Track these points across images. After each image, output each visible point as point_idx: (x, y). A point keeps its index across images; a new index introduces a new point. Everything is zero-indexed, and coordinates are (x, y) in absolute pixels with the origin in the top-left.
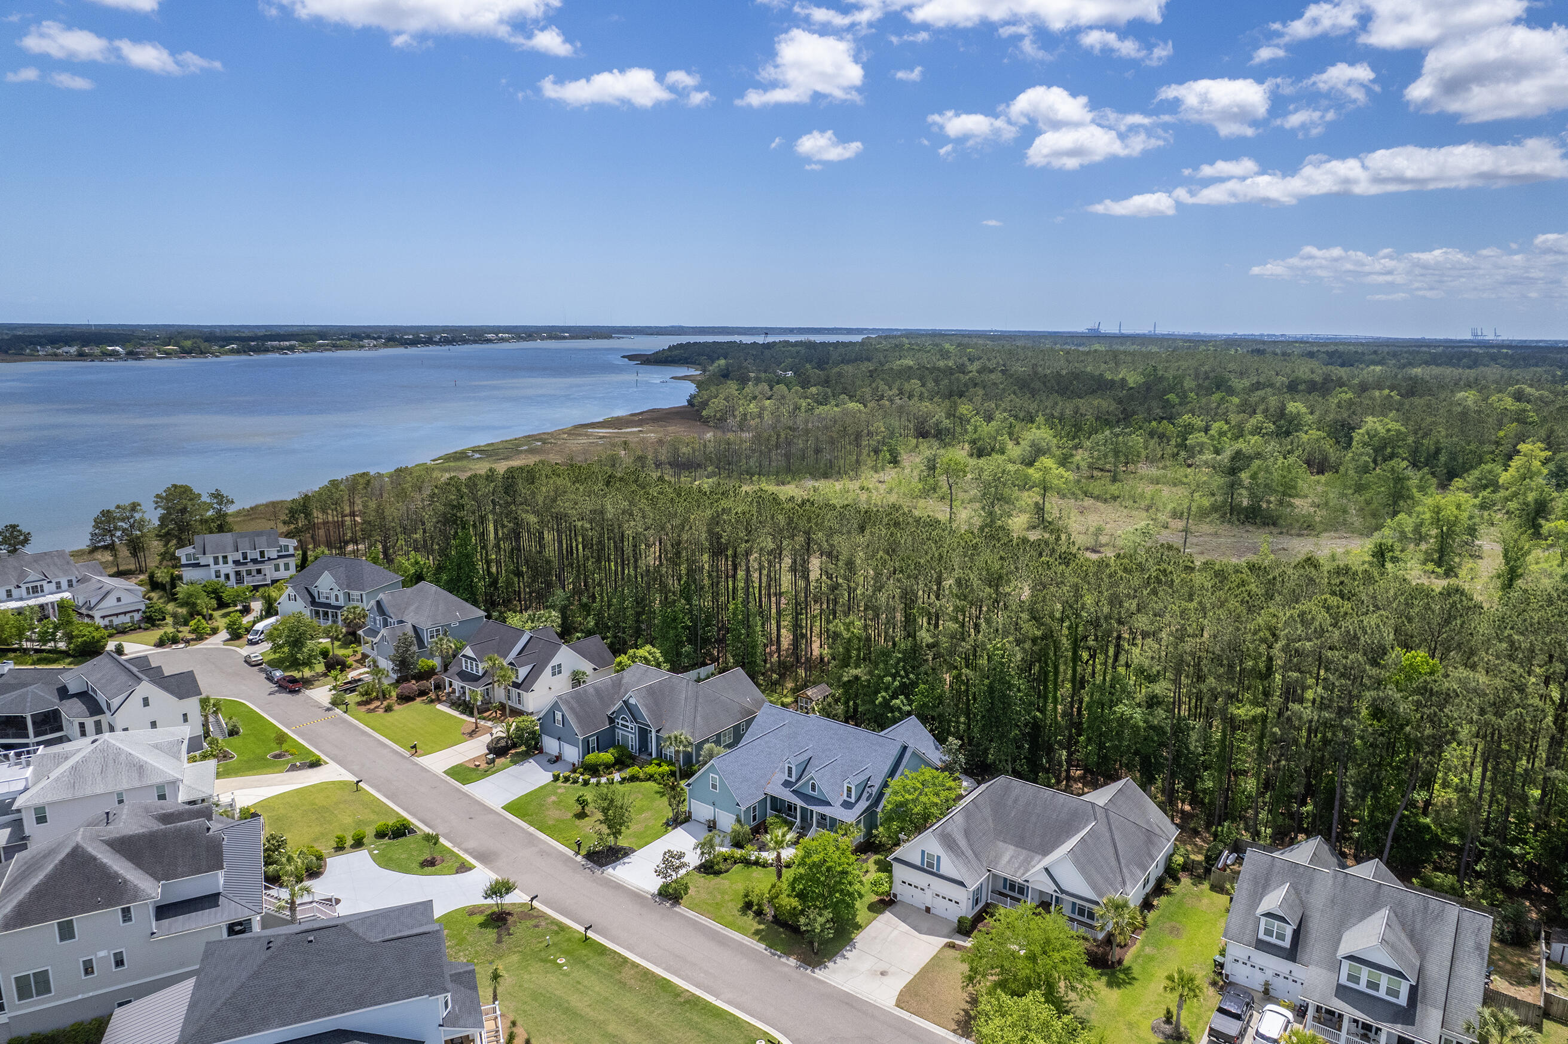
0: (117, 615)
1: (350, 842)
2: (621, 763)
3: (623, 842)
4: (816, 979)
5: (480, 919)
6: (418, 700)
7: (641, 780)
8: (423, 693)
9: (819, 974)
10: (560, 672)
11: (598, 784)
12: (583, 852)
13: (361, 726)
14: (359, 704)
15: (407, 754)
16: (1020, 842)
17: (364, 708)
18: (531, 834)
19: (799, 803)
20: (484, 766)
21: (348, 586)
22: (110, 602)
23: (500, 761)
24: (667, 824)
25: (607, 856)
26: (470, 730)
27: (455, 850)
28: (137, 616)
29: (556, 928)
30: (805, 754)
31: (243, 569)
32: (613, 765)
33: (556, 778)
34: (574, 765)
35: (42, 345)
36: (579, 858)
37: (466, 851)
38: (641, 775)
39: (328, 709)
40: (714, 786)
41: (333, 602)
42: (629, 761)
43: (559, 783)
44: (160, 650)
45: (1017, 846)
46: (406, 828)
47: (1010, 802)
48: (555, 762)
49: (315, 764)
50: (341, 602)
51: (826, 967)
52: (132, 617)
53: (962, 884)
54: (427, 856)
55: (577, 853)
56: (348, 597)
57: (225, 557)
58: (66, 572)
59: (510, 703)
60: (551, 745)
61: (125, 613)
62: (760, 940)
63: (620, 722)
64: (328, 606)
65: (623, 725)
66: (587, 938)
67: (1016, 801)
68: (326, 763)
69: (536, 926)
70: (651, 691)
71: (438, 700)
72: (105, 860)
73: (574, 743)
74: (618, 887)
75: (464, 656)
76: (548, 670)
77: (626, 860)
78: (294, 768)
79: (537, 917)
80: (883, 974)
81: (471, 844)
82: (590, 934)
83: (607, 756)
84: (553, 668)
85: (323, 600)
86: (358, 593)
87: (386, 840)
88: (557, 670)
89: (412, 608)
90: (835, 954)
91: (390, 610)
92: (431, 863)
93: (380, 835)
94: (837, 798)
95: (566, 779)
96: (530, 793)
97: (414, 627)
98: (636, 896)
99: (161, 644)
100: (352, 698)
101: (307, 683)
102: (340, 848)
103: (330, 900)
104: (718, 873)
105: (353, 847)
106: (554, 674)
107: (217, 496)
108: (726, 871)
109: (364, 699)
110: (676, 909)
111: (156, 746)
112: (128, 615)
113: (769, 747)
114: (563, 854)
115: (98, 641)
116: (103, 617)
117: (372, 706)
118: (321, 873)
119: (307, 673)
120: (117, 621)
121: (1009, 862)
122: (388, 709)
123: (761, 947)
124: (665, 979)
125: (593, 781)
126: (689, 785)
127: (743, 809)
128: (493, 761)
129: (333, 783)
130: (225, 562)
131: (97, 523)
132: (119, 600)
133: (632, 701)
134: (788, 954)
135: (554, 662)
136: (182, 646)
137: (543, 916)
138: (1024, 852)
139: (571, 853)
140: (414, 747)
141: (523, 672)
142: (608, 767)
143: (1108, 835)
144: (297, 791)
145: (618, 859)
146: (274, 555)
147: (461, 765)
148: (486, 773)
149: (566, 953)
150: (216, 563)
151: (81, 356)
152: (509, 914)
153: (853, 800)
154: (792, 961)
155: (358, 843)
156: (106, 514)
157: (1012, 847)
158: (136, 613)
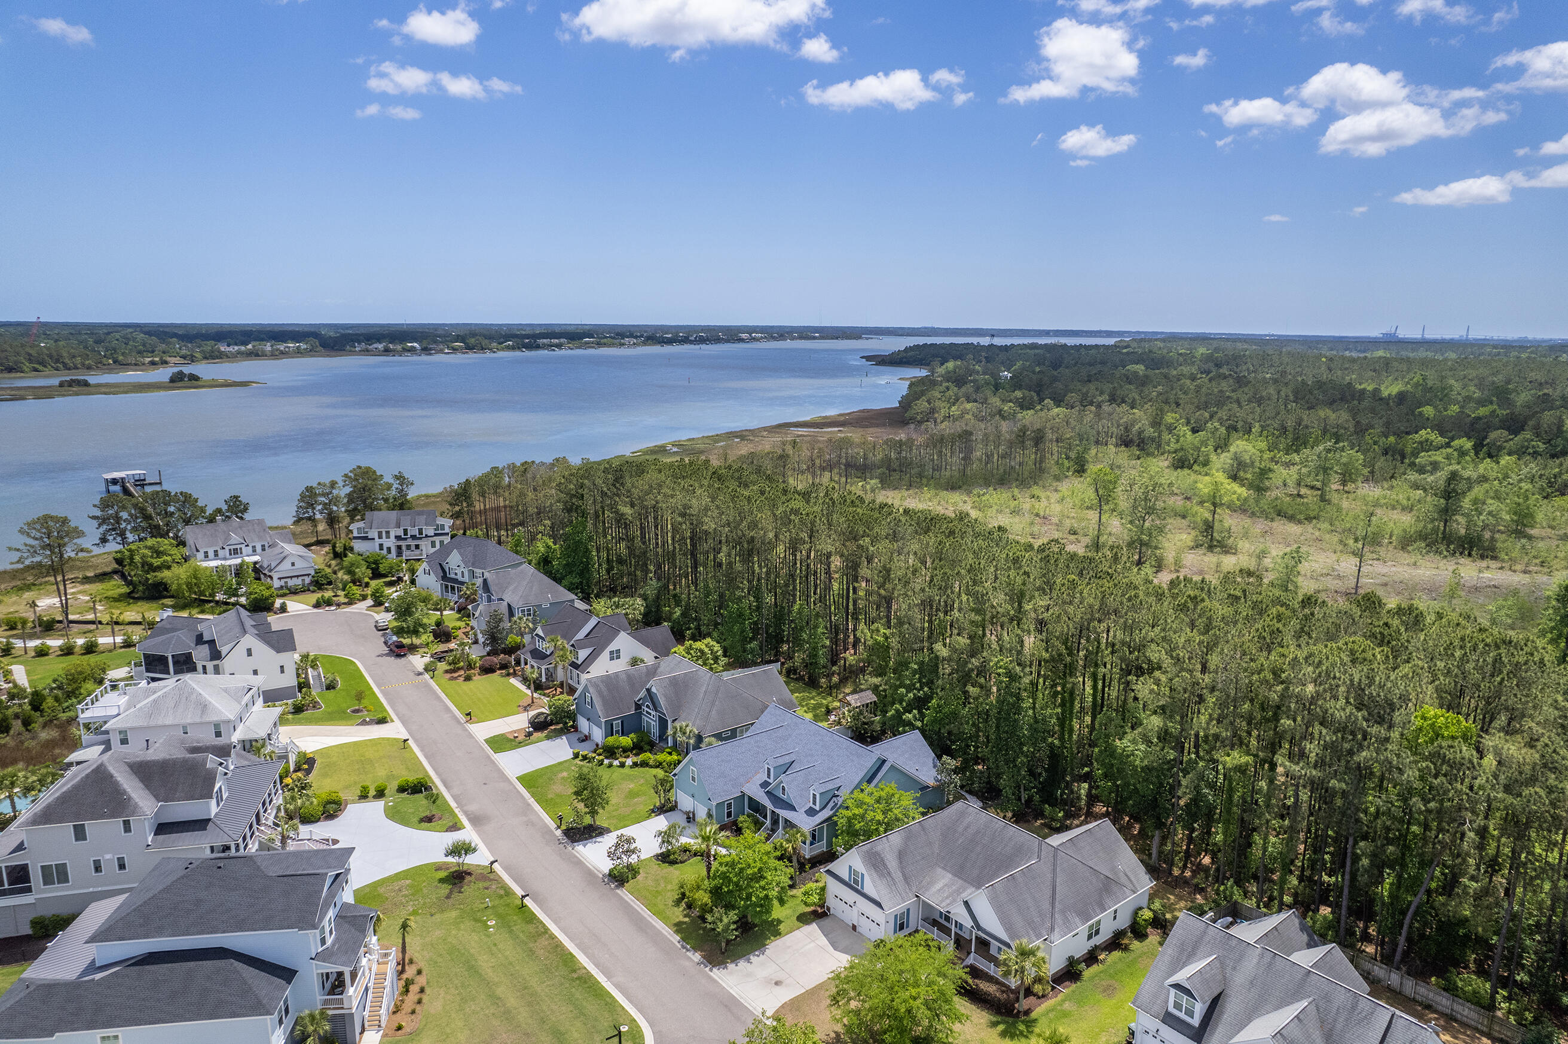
0: (291, 577)
1: (372, 793)
2: (638, 748)
3: (601, 821)
4: (710, 977)
5: (443, 874)
6: (498, 672)
7: (652, 767)
8: (504, 666)
9: (717, 974)
10: (618, 657)
11: (610, 766)
12: (564, 827)
13: (439, 691)
14: (447, 672)
15: (462, 718)
16: (960, 872)
17: (449, 675)
18: (529, 805)
19: (769, 806)
20: (521, 737)
21: (473, 565)
22: (286, 566)
23: (537, 735)
24: (653, 811)
25: (583, 833)
26: (526, 704)
27: (457, 811)
28: (307, 580)
29: (502, 892)
30: (787, 757)
31: (403, 544)
32: (631, 750)
33: (576, 756)
34: (597, 745)
35: (359, 343)
36: (559, 833)
37: (466, 813)
38: (651, 762)
39: (420, 674)
40: (693, 779)
41: (460, 579)
42: (647, 747)
43: (577, 761)
44: (316, 610)
45: (955, 875)
46: (422, 786)
47: (960, 829)
48: (583, 741)
49: (382, 721)
50: (466, 579)
51: (726, 967)
52: (303, 580)
53: (879, 905)
54: (428, 813)
55: (559, 827)
56: (473, 574)
57: (388, 533)
58: (260, 538)
59: (570, 681)
60: (583, 724)
61: (298, 576)
62: (677, 932)
63: (645, 709)
64: (456, 581)
65: (646, 712)
66: (523, 906)
67: (968, 827)
68: (392, 721)
69: (487, 888)
70: (674, 682)
71: (515, 674)
72: (119, 779)
73: (599, 726)
74: (579, 863)
75: (537, 635)
76: (606, 654)
77: (599, 839)
78: (364, 723)
79: (491, 880)
80: (777, 983)
81: (473, 808)
82: (528, 901)
83: (626, 741)
84: (611, 653)
85: (453, 576)
86: (481, 571)
87: (405, 795)
88: (615, 655)
89: (511, 588)
90: (740, 958)
91: (492, 588)
92: (429, 819)
93: (402, 789)
94: (803, 805)
95: (585, 758)
96: (547, 768)
97: (509, 605)
98: (589, 874)
99: (317, 605)
100: (442, 666)
101: (411, 650)
102: (364, 796)
103: (328, 840)
104: (673, 863)
105: (375, 797)
106: (612, 659)
107: (400, 478)
108: (682, 862)
109: (452, 667)
110: (618, 891)
111: (226, 690)
112: (300, 579)
113: (758, 747)
114: (546, 826)
115: (267, 599)
116: (280, 579)
117: (456, 675)
118: (337, 816)
119: (416, 641)
120: (291, 583)
121: (939, 890)
122: (468, 678)
123: (676, 938)
124: (571, 954)
125: (606, 762)
126: (675, 775)
127: (715, 804)
128: (529, 734)
129: (388, 739)
130: (388, 537)
131: (303, 497)
132: (293, 564)
133: (654, 690)
134: (695, 949)
135: (613, 647)
136: (333, 608)
137: (498, 880)
138: (960, 882)
139: (552, 825)
140: (469, 714)
141: (583, 654)
142: (625, 750)
143: (1049, 876)
144: (355, 743)
145: (591, 837)
146: (431, 532)
147: (502, 735)
148: (520, 744)
149: (499, 916)
150: (380, 537)
151: (387, 351)
152: (470, 874)
153: (817, 808)
154: (697, 957)
155: (380, 794)
156: (309, 489)
157: (950, 876)
158: (306, 578)
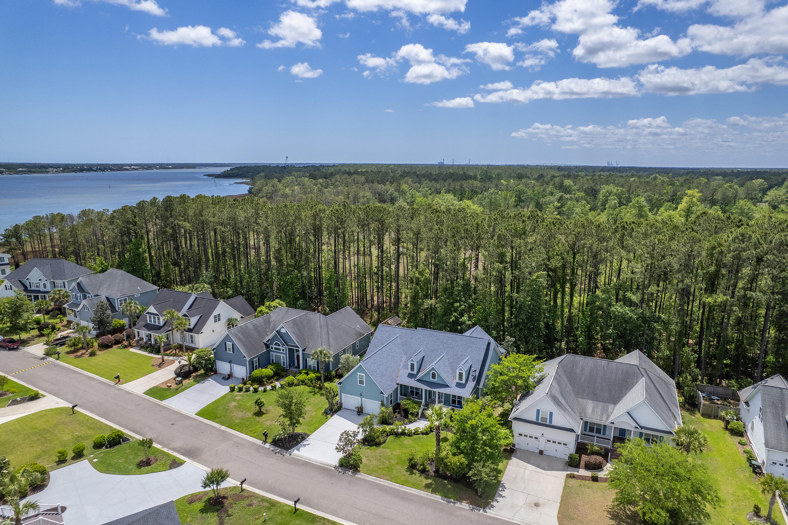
1: (71, 454)
2: (279, 374)
3: (299, 430)
4: (490, 518)
5: (199, 505)
6: (115, 347)
7: (296, 385)
8: (117, 342)
9: (490, 512)
10: (219, 320)
11: (265, 391)
12: (270, 440)
13: (72, 367)
14: (68, 353)
15: (112, 383)
16: (595, 397)
17: (72, 356)
18: (224, 431)
19: (424, 387)
20: (174, 386)
21: (53, 278)
23: (186, 382)
24: (326, 413)
25: (290, 442)
26: (158, 363)
27: (165, 450)
29: (267, 504)
30: (420, 354)
32: (273, 377)
33: (232, 389)
34: (243, 379)
36: (267, 445)
37: (174, 450)
38: (296, 382)
39: (43, 359)
40: (361, 382)
41: (42, 289)
42: (283, 373)
43: (235, 393)
46: (121, 437)
47: (579, 371)
48: (228, 378)
49: (35, 397)
50: (48, 288)
51: (493, 506)
53: (572, 430)
54: (143, 458)
55: (265, 442)
56: (54, 285)
59: (185, 344)
60: (223, 367)
62: (434, 491)
63: (274, 346)
64: (39, 292)
65: (275, 349)
66: (296, 510)
67: (582, 370)
68: (44, 396)
69: (250, 505)
70: (295, 323)
71: (130, 346)
73: (243, 364)
74: (306, 464)
75: (148, 313)
76: (212, 318)
77: (305, 443)
78: (15, 402)
79: (248, 497)
80: (537, 505)
81: (178, 444)
83: (268, 371)
84: (215, 317)
85: (33, 288)
86: (62, 281)
87: (104, 449)
88: (218, 318)
89: (105, 286)
90: (495, 496)
91: (88, 288)
92: (146, 463)
93: (98, 446)
94: (453, 381)
95: (240, 390)
96: (215, 402)
97: (107, 298)
98: (322, 469)
100: (63, 350)
101: (24, 343)
102: (62, 461)
103: (56, 509)
104: (378, 444)
105: (74, 458)
106: (215, 321)
108: (384, 442)
109: (72, 349)
110: (358, 476)
113: (392, 352)
114: (254, 444)
117: (79, 354)
118: (45, 486)
119: (24, 336)
121: (593, 411)
122: (93, 354)
123: (437, 498)
125: (261, 389)
126: (340, 383)
127: (386, 396)
128: (181, 382)
129: (52, 410)
133: (283, 331)
134: (460, 500)
135: (215, 313)
137: (253, 495)
138: (601, 403)
139: (260, 442)
140: (118, 377)
141: (194, 320)
142: (269, 378)
143: (652, 385)
145: (298, 443)
147: (156, 387)
148: (177, 391)
152: (224, 497)
153: (463, 382)
154: (465, 505)
155: (79, 455)
157: (590, 401)
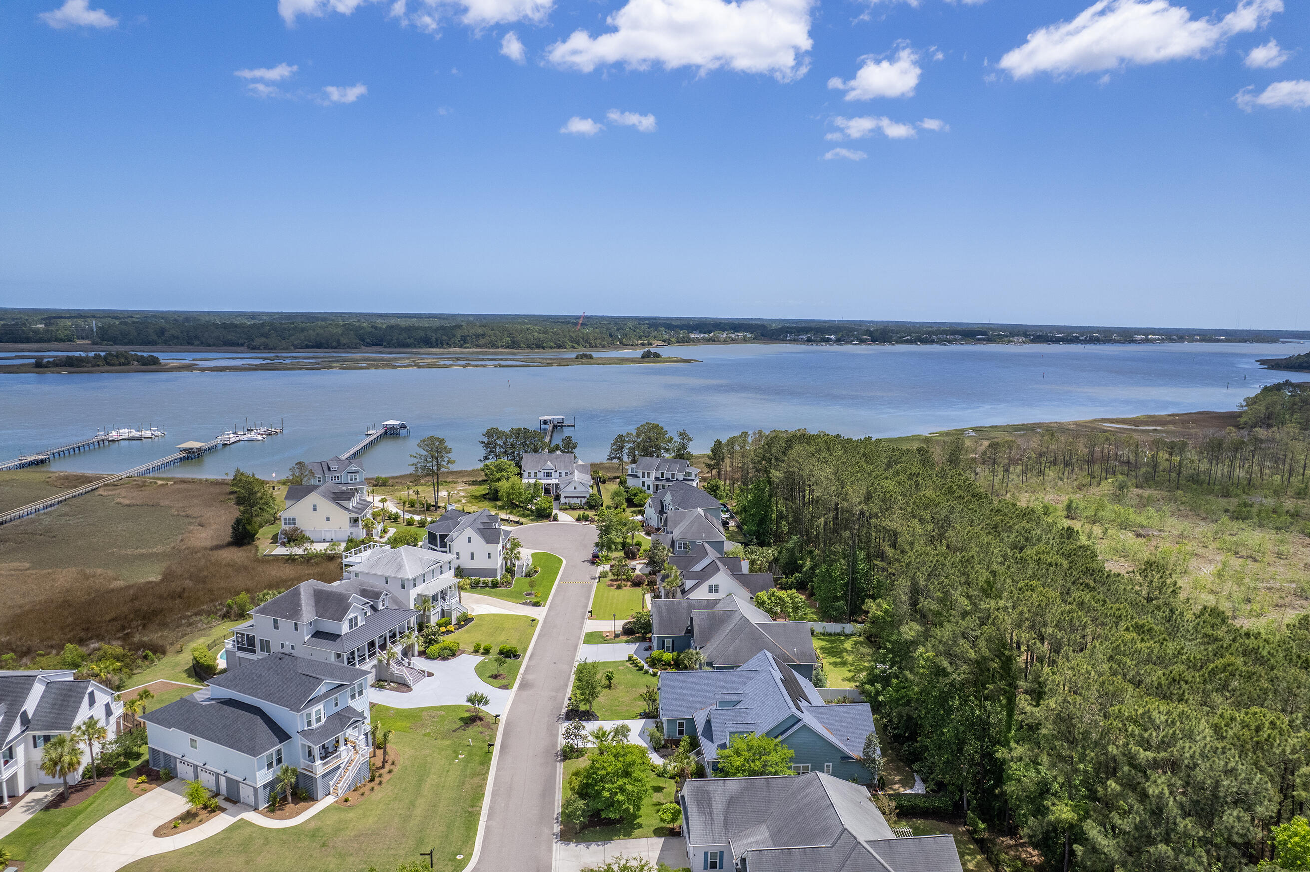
0: (573, 497)
1: (482, 651)
3: (598, 711)
4: (550, 846)
8: (650, 584)
9: (558, 846)
10: (716, 592)
11: (647, 673)
12: (571, 708)
13: (593, 592)
14: (610, 580)
15: (588, 615)
16: (775, 834)
17: (609, 583)
18: (567, 685)
19: (700, 731)
20: (610, 637)
22: (570, 488)
23: (620, 638)
24: (639, 714)
25: (578, 716)
27: (520, 676)
28: (584, 501)
31: (660, 483)
33: (631, 659)
34: (650, 655)
36: (564, 710)
37: (523, 680)
39: (593, 578)
44: (576, 523)
46: (512, 653)
48: (646, 649)
49: (539, 605)
51: (567, 844)
52: (581, 500)
54: (496, 672)
55: (568, 706)
57: (649, 474)
58: (566, 467)
61: (578, 497)
66: (489, 752)
68: (544, 606)
69: (481, 733)
70: (712, 617)
71: (651, 590)
74: (554, 736)
76: (705, 587)
77: (583, 722)
78: (526, 604)
79: (489, 728)
81: (531, 677)
83: (669, 656)
84: (711, 587)
87: (498, 657)
88: (714, 588)
90: (584, 841)
92: (498, 677)
93: (501, 653)
95: (634, 662)
96: (603, 663)
97: (672, 538)
98: (553, 745)
99: (578, 519)
102: (476, 651)
103: (424, 672)
107: (683, 435)
110: (558, 763)
112: (579, 499)
113: (725, 683)
114: (562, 703)
115: (545, 509)
116: (565, 497)
117: (613, 583)
118: (449, 659)
119: (611, 555)
120: (573, 501)
121: (749, 844)
122: (619, 588)
123: (558, 809)
124: (484, 794)
125: (645, 669)
129: (530, 618)
130: (649, 477)
131: (616, 441)
132: (575, 488)
134: (563, 823)
135: (711, 582)
136: (587, 523)
137: (494, 729)
139: (566, 704)
140: (591, 612)
144: (507, 616)
145: (580, 720)
146: (681, 477)
147: (600, 632)
148: (604, 642)
149: (471, 754)
150: (644, 476)
152: (481, 719)
154: (558, 829)
155: (487, 652)
156: (620, 436)
158: (583, 499)
